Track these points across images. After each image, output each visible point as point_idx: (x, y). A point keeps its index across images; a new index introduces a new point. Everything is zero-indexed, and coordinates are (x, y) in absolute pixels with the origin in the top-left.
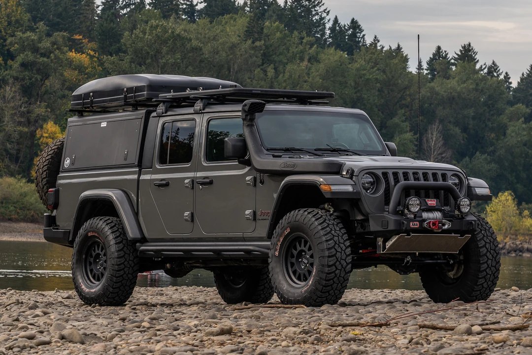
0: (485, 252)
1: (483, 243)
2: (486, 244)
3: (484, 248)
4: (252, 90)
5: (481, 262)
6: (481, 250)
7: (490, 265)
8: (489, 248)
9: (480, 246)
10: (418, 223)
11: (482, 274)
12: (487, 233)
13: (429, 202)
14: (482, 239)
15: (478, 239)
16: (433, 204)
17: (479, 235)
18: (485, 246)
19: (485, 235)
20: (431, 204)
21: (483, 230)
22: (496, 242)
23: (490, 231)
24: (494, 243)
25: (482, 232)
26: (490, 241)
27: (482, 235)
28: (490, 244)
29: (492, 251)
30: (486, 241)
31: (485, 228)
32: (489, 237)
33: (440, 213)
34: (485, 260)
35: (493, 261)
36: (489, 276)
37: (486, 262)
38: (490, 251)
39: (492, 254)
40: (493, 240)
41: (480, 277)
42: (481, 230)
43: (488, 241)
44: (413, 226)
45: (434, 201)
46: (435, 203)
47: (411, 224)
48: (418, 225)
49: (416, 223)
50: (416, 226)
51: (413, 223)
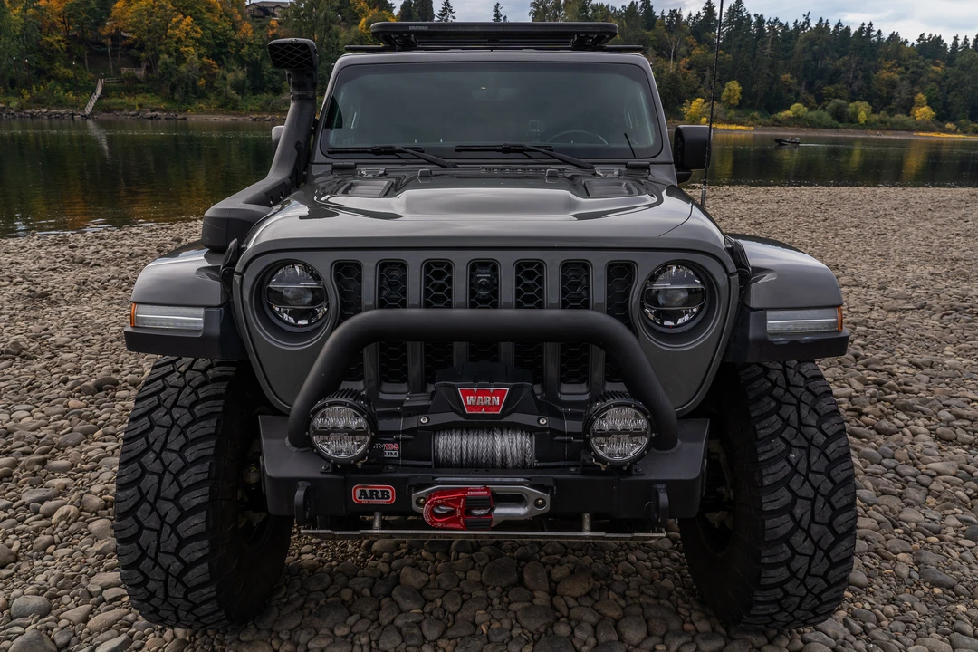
0: (782, 531)
1: (784, 496)
2: (793, 503)
3: (786, 518)
4: (408, 26)
5: (766, 560)
6: (768, 523)
8: (807, 517)
9: (768, 507)
10: (391, 490)
11: (767, 593)
12: (814, 459)
13: (470, 400)
14: (785, 482)
15: (766, 482)
17: (773, 469)
18: (788, 509)
19: (802, 467)
20: (478, 406)
21: (796, 447)
22: (842, 495)
23: (828, 452)
24: (833, 500)
25: (792, 456)
26: (816, 490)
27: (789, 468)
28: (813, 501)
29: (815, 529)
30: (799, 493)
31: (813, 437)
32: (818, 476)
33: (524, 438)
34: (784, 555)
35: (817, 560)
36: (797, 600)
37: (787, 563)
38: (806, 528)
39: (816, 539)
40: (830, 486)
41: (760, 599)
42: (790, 447)
43: (807, 491)
44: (364, 501)
45: (495, 393)
46: (501, 402)
47: (358, 493)
48: (390, 494)
49: (379, 488)
50: (383, 498)
51: (367, 490)
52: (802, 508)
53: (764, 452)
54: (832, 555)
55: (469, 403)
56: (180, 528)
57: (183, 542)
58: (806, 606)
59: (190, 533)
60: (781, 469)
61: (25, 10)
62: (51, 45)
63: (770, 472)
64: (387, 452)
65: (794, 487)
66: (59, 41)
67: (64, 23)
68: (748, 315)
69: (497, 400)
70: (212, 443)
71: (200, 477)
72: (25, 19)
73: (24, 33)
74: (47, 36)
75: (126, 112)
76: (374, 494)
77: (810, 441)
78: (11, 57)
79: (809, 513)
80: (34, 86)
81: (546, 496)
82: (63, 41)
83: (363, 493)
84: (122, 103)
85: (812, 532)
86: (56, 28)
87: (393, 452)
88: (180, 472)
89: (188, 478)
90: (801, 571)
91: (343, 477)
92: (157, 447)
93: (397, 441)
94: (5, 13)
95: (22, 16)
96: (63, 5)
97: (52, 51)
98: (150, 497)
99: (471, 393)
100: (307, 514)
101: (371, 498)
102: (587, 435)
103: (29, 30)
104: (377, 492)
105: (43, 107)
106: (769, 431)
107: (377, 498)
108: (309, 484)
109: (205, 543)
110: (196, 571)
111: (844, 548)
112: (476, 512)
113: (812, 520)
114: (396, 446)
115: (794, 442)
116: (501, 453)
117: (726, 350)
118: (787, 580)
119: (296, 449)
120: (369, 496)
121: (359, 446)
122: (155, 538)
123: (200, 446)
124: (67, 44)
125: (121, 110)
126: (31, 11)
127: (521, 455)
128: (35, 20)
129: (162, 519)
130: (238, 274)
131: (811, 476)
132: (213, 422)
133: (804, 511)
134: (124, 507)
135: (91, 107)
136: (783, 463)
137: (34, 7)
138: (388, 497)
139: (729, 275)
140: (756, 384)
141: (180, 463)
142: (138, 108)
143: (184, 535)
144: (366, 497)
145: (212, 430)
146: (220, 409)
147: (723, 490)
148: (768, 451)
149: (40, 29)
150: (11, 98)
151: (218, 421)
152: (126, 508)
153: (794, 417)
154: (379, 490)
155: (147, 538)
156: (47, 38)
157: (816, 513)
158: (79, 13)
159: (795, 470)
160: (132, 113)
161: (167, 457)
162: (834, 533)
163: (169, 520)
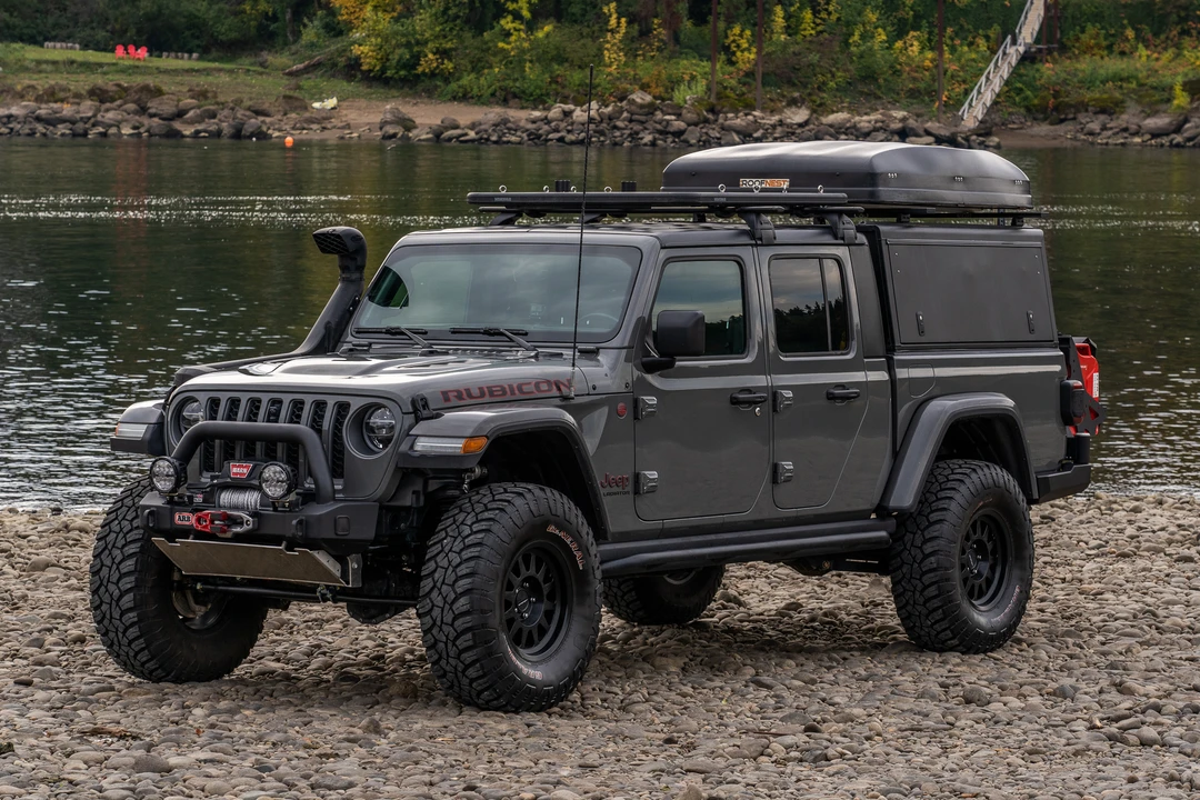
7: (439, 619)
8: (441, 580)
10: (190, 515)
12: (456, 543)
13: (235, 470)
16: (240, 474)
17: (433, 549)
20: (237, 474)
23: (466, 540)
24: (458, 570)
25: (445, 541)
26: (450, 562)
28: (447, 569)
33: (257, 494)
38: (439, 587)
40: (459, 561)
42: (446, 536)
43: (445, 563)
44: (180, 522)
45: (246, 467)
46: (247, 472)
47: (177, 517)
49: (186, 514)
51: (181, 516)
53: (433, 539)
55: (234, 472)
56: (121, 567)
57: (122, 576)
59: (125, 570)
63: (430, 550)
64: (197, 499)
69: (245, 470)
71: (137, 537)
75: (1127, 118)
76: (185, 519)
77: (460, 533)
81: (252, 521)
83: (179, 517)
84: (1119, 79)
87: (200, 499)
88: (127, 533)
89: (130, 537)
91: (170, 507)
92: (120, 518)
93: (203, 493)
98: (110, 547)
99: (235, 466)
101: (184, 521)
102: (260, 480)
104: (186, 517)
107: (187, 521)
108: (155, 509)
109: (133, 578)
110: (127, 598)
112: (216, 522)
113: (443, 583)
114: (201, 496)
116: (247, 502)
121: (171, 484)
122: (108, 572)
125: (1108, 109)
127: (255, 503)
129: (113, 560)
130: (168, 405)
131: (450, 554)
135: (988, 98)
136: (438, 545)
138: (190, 520)
139: (404, 413)
142: (1181, 99)
143: (123, 571)
144: (181, 520)
148: (436, 539)
152: (98, 552)
153: (461, 519)
155: (105, 571)
157: (446, 577)
160: (1152, 123)
161: (125, 523)
162: (455, 593)
163: (117, 561)
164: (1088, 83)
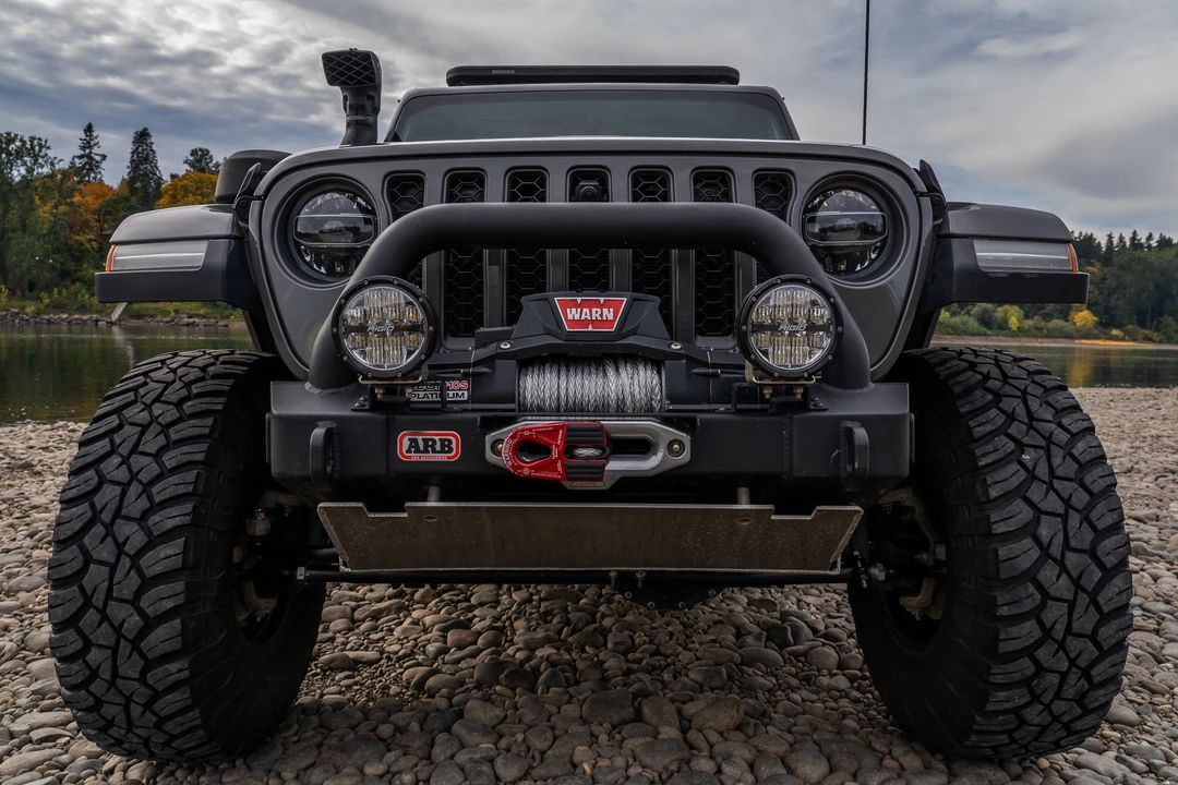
0: (1025, 563)
1: (1023, 513)
2: (1037, 521)
3: (1028, 542)
5: (1004, 611)
6: (1003, 552)
7: (1061, 626)
8: (1059, 540)
9: (1000, 529)
10: (455, 439)
11: (1009, 667)
12: (1057, 461)
13: (573, 314)
14: (1020, 492)
15: (994, 493)
17: (1002, 474)
18: (1030, 530)
19: (1042, 471)
20: (585, 323)
21: (1030, 446)
22: (1105, 511)
23: (1076, 452)
24: (1093, 516)
25: (1026, 457)
26: (1067, 502)
27: (1023, 474)
28: (1065, 518)
29: (1072, 559)
30: (1042, 506)
31: (1051, 434)
32: (1067, 483)
33: (649, 372)
34: (1030, 600)
35: (1079, 609)
36: (1054, 679)
37: (1036, 614)
38: (1059, 558)
39: (1075, 574)
40: (1086, 498)
41: (999, 679)
42: (1021, 447)
43: (1054, 504)
44: (415, 457)
45: (607, 304)
46: (615, 317)
47: (406, 443)
48: (454, 446)
49: (437, 436)
50: (442, 451)
51: (420, 438)
52: (1050, 527)
53: (985, 455)
54: (1101, 600)
55: (570, 317)
56: (144, 561)
57: (147, 583)
58: (1070, 691)
59: (158, 569)
60: (1011, 476)
61: (56, 207)
62: (81, 244)
63: (997, 478)
64: (451, 393)
65: (1035, 499)
66: (90, 240)
67: (99, 221)
68: (950, 245)
69: (608, 314)
70: (204, 447)
71: (181, 490)
72: (55, 217)
73: (52, 231)
74: (78, 235)
75: (158, 318)
76: (429, 445)
77: (1049, 439)
78: (33, 257)
79: (1061, 535)
80: (56, 290)
81: (685, 438)
82: (95, 240)
83: (414, 442)
84: (155, 309)
85: (1068, 564)
86: (88, 227)
87: (460, 393)
88: (152, 483)
89: (160, 491)
90: (1058, 626)
91: (384, 417)
92: (124, 449)
93: (466, 376)
94: (33, 210)
95: (52, 214)
96: (100, 201)
97: (81, 251)
98: (106, 517)
99: (574, 304)
100: (329, 469)
101: (426, 451)
102: (744, 328)
103: (58, 228)
104: (434, 441)
105: (63, 312)
106: (989, 428)
107: (434, 451)
108: (334, 425)
109: (179, 586)
110: (162, 632)
111: (1117, 590)
112: (582, 451)
113: (1067, 546)
114: (464, 384)
115: (1026, 440)
116: (617, 394)
117: (922, 293)
118: (1038, 644)
119: (318, 391)
120: (422, 449)
121: (410, 353)
122: (107, 576)
123: (186, 449)
124: (100, 243)
125: (152, 316)
126: (62, 208)
127: (646, 395)
128: (66, 218)
129: (120, 547)
130: (259, 198)
131: (1056, 483)
132: (209, 421)
133: (1053, 532)
134: (67, 531)
135: (119, 313)
136: (1015, 467)
137: (67, 204)
138: (451, 450)
139: (918, 195)
140: (962, 377)
141: (155, 469)
142: (173, 314)
143: (149, 573)
144: (418, 450)
145: (206, 431)
146: (220, 407)
147: (925, 556)
148: (991, 453)
149: (71, 227)
150: (27, 303)
151: (215, 421)
152: (70, 533)
153: (1020, 411)
154: (437, 438)
155: (96, 576)
156: (78, 238)
157: (1071, 535)
158: (117, 211)
159: (1032, 476)
160: (165, 319)
161: (138, 461)
162: (1101, 565)
163: (130, 548)
164: (147, 310)
